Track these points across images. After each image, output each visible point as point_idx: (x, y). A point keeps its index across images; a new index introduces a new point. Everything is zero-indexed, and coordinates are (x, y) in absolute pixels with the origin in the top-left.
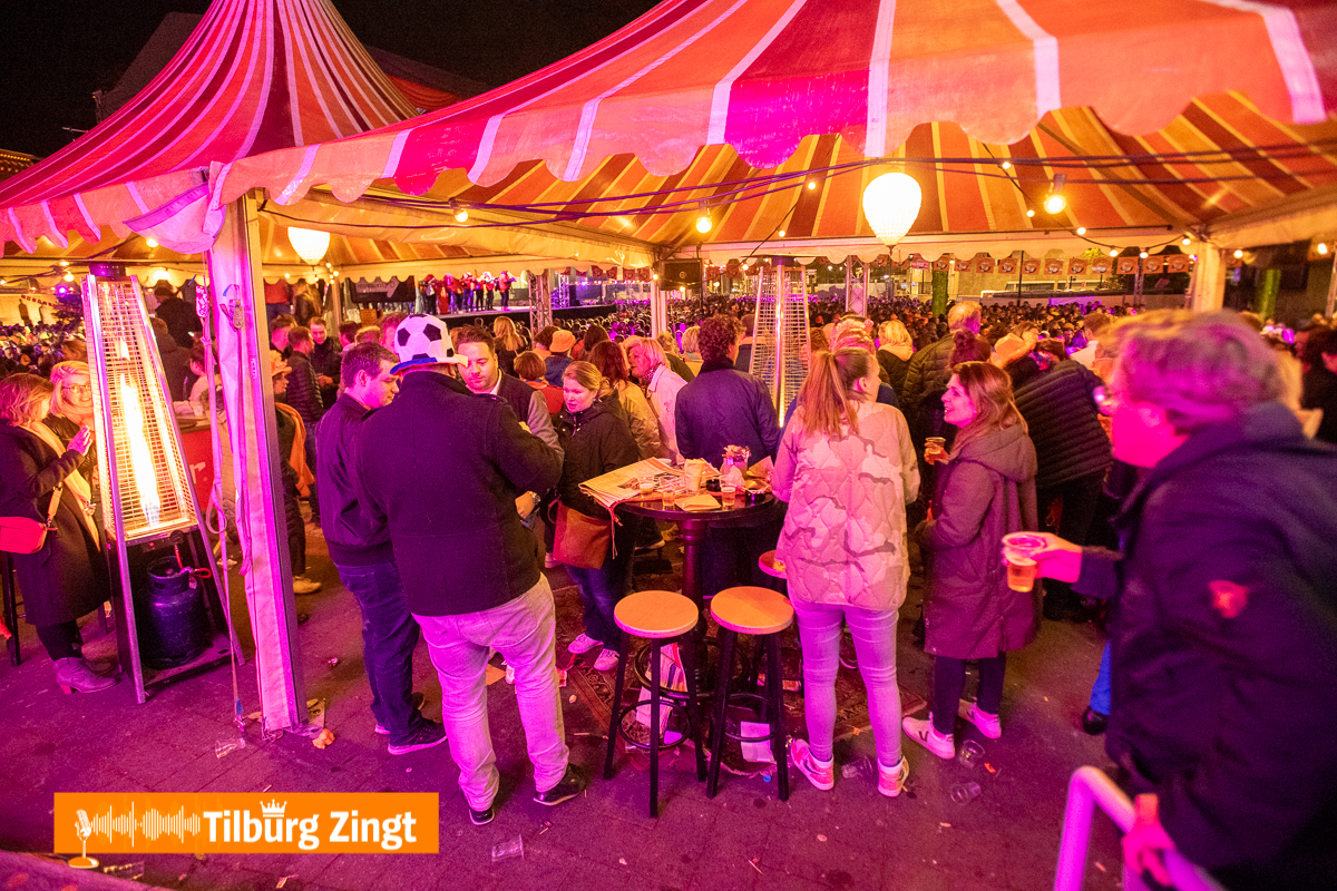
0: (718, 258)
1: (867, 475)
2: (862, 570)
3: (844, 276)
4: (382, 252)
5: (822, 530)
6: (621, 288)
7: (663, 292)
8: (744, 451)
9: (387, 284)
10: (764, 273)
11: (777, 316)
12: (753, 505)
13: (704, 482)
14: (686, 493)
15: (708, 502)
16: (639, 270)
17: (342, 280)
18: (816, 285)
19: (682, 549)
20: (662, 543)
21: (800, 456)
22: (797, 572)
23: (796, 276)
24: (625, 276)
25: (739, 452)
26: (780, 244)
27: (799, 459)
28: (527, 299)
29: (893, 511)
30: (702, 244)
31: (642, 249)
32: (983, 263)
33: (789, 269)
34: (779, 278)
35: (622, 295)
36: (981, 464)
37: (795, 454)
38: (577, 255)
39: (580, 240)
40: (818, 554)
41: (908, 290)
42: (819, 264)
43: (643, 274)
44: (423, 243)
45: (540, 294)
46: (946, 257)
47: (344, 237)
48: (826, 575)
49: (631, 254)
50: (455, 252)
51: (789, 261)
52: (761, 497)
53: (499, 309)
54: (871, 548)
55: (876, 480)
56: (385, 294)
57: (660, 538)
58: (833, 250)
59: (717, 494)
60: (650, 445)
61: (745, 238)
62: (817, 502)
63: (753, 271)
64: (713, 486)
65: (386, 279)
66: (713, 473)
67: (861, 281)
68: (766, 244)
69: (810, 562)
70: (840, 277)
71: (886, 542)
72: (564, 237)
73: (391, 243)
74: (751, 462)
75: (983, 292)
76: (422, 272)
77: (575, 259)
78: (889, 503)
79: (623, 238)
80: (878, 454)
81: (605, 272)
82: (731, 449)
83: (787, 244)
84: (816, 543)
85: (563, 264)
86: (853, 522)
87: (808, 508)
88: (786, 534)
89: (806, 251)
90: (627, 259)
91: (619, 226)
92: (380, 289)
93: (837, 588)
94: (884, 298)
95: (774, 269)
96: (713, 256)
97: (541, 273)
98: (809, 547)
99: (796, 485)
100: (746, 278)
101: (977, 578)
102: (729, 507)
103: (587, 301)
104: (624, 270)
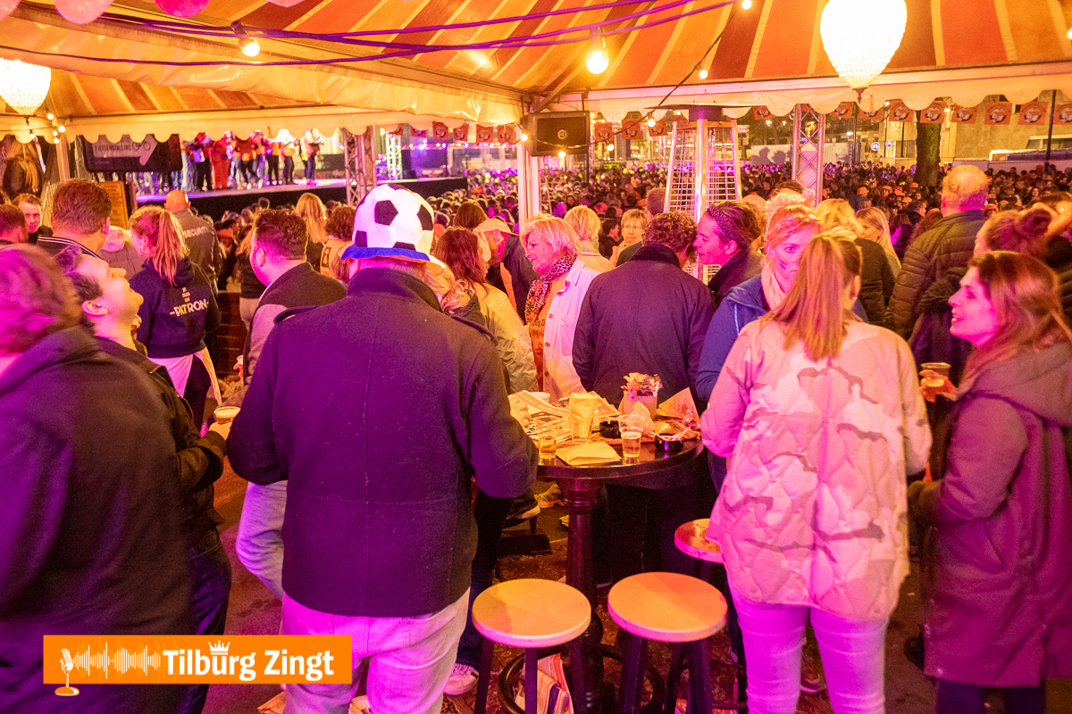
0: (611, 110)
1: (850, 427)
2: (833, 560)
3: (790, 134)
4: (131, 99)
5: (783, 502)
6: (474, 153)
7: (534, 160)
8: (652, 381)
9: (139, 145)
10: (679, 132)
11: (697, 191)
12: (666, 457)
13: (596, 425)
14: (571, 441)
15: (602, 453)
16: (500, 128)
17: (72, 139)
18: (748, 147)
19: (565, 519)
20: (536, 510)
21: (755, 394)
22: (742, 558)
23: (723, 133)
24: (479, 137)
25: (646, 382)
26: (700, 89)
27: (752, 397)
28: (342, 168)
29: (884, 480)
30: (589, 90)
31: (504, 97)
32: (996, 109)
33: (714, 124)
34: (699, 137)
35: (475, 164)
36: (1007, 400)
37: (748, 391)
38: (414, 106)
39: (419, 85)
40: (774, 535)
41: (881, 152)
42: (754, 117)
43: (506, 134)
44: (191, 87)
45: (360, 161)
46: (939, 103)
47: (72, 76)
48: (785, 563)
49: (490, 105)
50: (238, 100)
51: (713, 113)
52: (677, 445)
53: (302, 183)
54: (847, 530)
55: (863, 435)
56: (137, 159)
57: (533, 503)
58: (774, 96)
59: (616, 441)
60: (523, 374)
61: (650, 81)
62: (776, 461)
63: (662, 129)
64: (609, 431)
65: (138, 138)
66: (609, 413)
67: (814, 140)
68: (681, 90)
69: (762, 545)
70: (783, 136)
71: (871, 525)
72: (395, 80)
73: (144, 86)
74: (662, 397)
75: (993, 152)
76: (192, 129)
77: (411, 112)
78: (879, 467)
79: (479, 82)
80: (868, 399)
81: (451, 130)
82: (634, 378)
83: (711, 89)
84: (773, 518)
85: (394, 120)
86: (826, 489)
87: (763, 468)
88: (725, 504)
89: (737, 98)
90: (483, 112)
91: (472, 65)
92: (130, 153)
93: (799, 582)
94: (847, 165)
95: (692, 125)
96: (604, 107)
97: (362, 132)
98: (762, 524)
99: (746, 435)
100: (650, 138)
101: (1003, 568)
102: (633, 460)
103: (425, 172)
104: (479, 128)
